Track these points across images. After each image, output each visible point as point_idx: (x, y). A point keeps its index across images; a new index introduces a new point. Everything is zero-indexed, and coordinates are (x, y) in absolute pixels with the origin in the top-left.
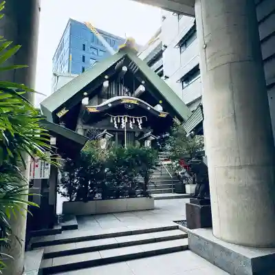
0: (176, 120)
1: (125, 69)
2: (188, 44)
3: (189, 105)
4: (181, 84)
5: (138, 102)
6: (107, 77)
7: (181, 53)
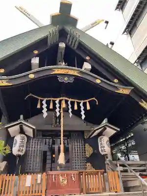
1: (62, 45)
6: (36, 52)
7: (131, 37)
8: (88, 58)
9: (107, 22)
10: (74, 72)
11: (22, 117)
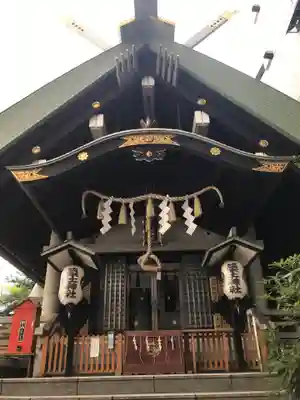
6: (96, 105)
8: (201, 102)
9: (256, 9)
10: (165, 138)
11: (70, 234)
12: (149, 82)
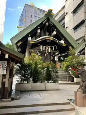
0: (70, 48)
2: (77, 11)
3: (77, 40)
4: (73, 30)
5: (53, 39)
6: (39, 28)
7: (74, 16)
8: (55, 30)
10: (51, 39)
12: (47, 24)
